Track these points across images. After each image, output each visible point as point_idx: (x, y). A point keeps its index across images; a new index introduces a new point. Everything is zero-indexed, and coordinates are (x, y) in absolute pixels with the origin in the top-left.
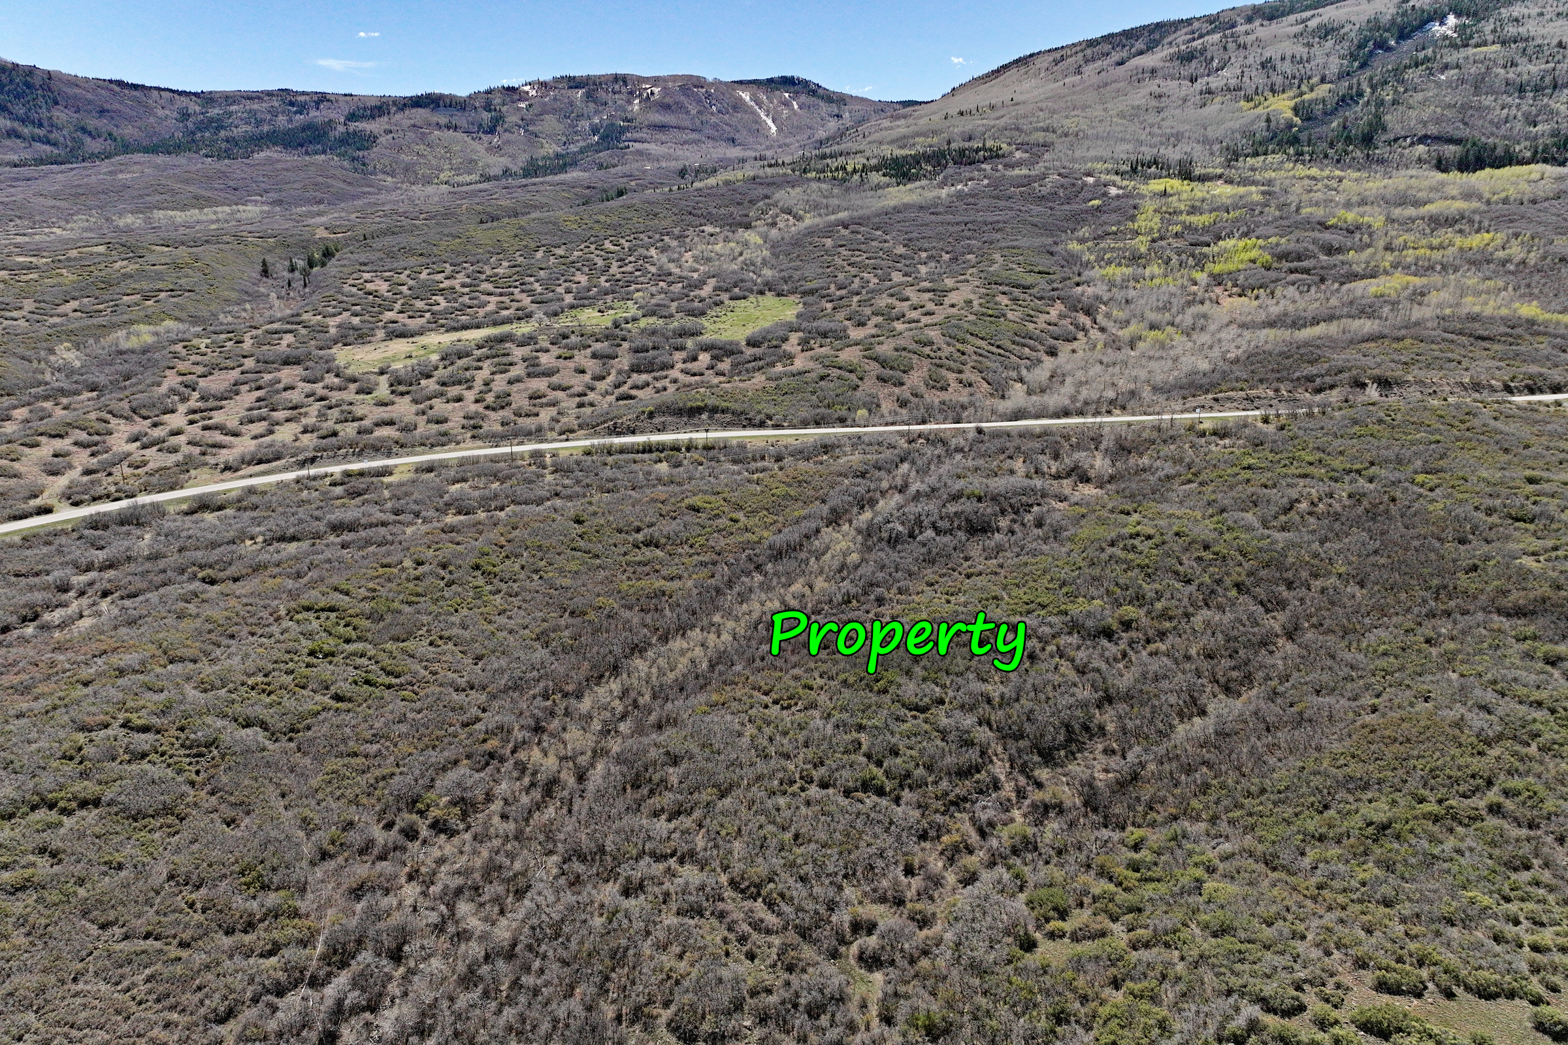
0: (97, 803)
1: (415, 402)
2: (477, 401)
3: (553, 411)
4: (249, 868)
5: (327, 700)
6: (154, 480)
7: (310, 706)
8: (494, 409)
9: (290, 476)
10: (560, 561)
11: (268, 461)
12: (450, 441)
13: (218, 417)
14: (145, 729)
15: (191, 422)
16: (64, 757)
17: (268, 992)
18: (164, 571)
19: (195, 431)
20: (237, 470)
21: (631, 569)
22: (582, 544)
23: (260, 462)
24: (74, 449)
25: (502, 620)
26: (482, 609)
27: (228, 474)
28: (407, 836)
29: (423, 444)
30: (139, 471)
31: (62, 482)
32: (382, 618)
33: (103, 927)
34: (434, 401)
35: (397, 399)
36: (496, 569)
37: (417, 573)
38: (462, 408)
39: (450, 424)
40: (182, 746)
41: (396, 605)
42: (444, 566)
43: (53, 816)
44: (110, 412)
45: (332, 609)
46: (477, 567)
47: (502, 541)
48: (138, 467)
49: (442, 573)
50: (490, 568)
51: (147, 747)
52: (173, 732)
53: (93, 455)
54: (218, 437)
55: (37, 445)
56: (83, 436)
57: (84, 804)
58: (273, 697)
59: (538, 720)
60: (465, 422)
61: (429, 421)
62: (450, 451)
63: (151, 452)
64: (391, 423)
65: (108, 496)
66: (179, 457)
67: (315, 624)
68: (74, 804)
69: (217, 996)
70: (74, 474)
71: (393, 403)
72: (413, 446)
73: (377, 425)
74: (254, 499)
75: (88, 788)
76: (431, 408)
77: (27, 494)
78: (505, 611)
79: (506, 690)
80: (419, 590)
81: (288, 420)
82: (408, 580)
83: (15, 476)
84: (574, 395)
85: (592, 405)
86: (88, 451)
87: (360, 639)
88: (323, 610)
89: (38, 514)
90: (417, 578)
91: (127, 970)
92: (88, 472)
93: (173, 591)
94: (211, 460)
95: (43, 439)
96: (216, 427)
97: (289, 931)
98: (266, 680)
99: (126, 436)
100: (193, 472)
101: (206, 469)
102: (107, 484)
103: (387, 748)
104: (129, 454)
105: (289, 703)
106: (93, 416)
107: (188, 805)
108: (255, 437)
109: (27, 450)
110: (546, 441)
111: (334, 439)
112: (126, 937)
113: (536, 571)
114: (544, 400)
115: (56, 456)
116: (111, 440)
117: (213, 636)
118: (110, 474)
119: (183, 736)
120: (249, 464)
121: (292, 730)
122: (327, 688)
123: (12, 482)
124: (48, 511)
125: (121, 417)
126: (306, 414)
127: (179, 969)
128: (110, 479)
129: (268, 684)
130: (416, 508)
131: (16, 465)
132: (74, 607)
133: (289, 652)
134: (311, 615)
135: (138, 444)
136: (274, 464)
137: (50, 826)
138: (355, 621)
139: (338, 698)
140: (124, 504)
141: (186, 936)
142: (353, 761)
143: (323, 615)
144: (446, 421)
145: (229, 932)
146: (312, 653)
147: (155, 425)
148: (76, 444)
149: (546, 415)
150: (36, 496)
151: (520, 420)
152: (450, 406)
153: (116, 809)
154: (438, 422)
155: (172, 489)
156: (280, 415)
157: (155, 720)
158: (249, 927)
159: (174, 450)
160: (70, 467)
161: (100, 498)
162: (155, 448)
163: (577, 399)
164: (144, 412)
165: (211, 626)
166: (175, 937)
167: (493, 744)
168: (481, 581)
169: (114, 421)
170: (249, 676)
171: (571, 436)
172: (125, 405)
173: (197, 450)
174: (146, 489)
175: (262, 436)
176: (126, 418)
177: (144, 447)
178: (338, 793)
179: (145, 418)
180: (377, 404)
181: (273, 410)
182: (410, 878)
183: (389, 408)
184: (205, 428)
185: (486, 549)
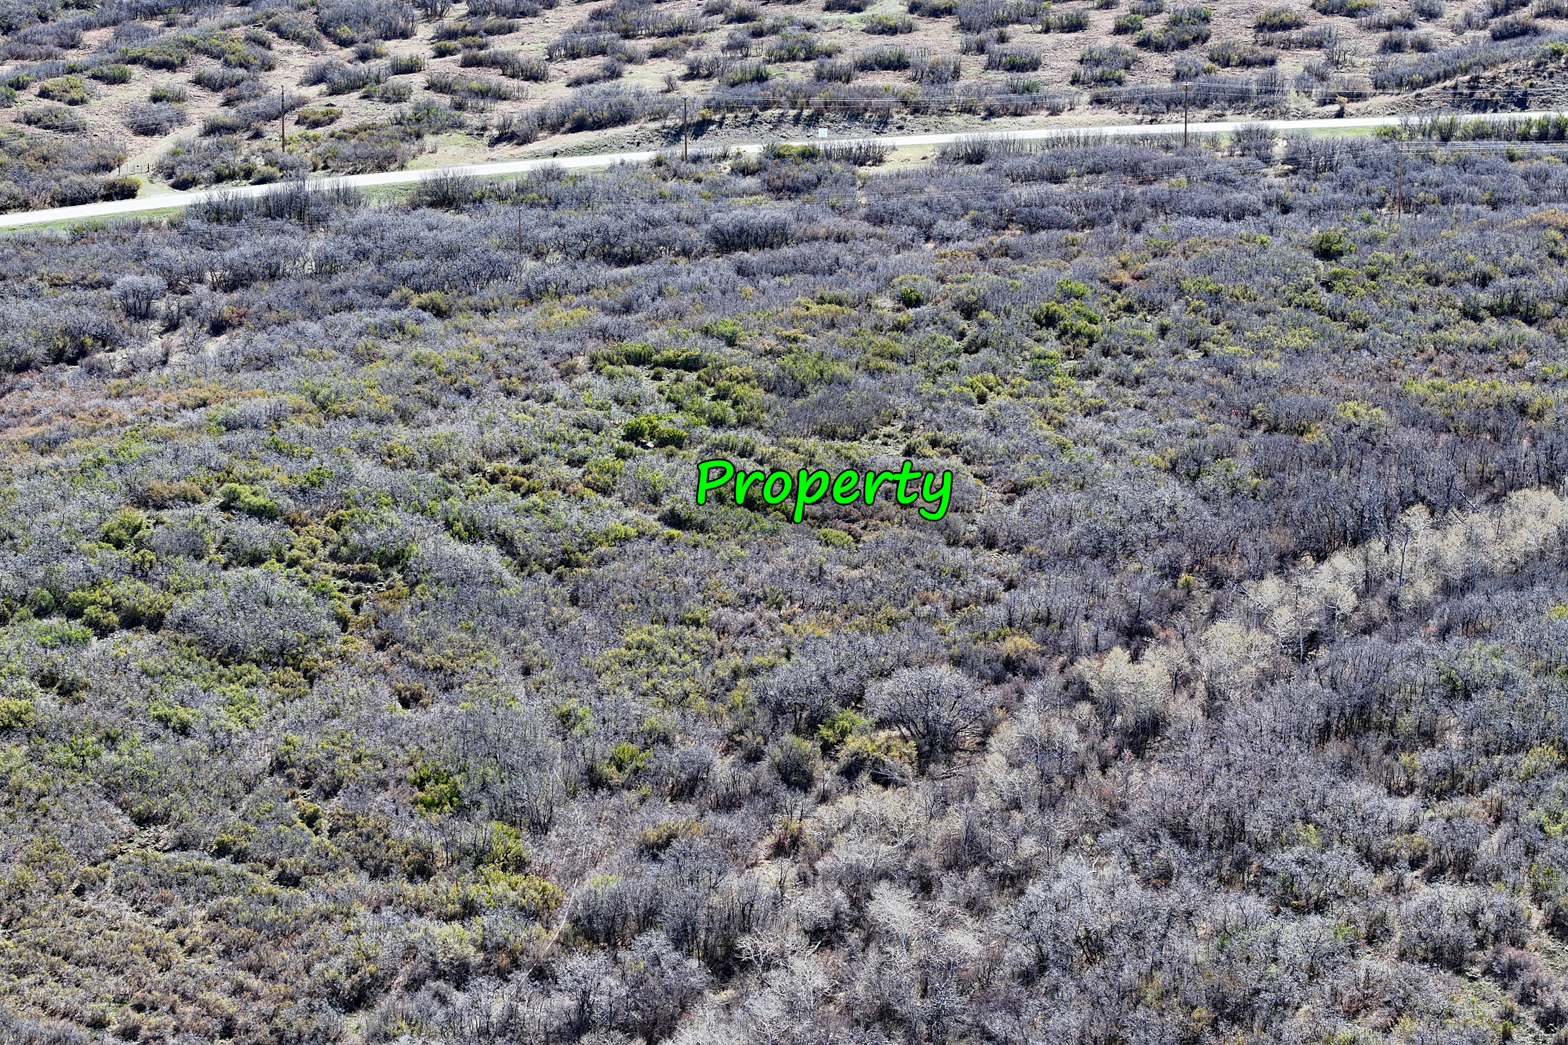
0: (155, 623)
1: (965, 27)
2: (1120, 30)
3: (1317, 57)
4: (438, 776)
5: (651, 522)
6: (346, 149)
7: (614, 524)
8: (1160, 48)
9: (644, 156)
10: (1260, 328)
11: (598, 125)
12: (1036, 106)
13: (500, 45)
14: (262, 514)
15: (441, 53)
16: (106, 538)
17: (440, 975)
18: (343, 291)
19: (449, 67)
20: (525, 140)
21: (1447, 359)
22: (1326, 298)
23: (580, 126)
24: (195, 91)
25: (1092, 425)
26: (1046, 400)
27: (505, 149)
28: (786, 779)
29: (969, 110)
30: (319, 131)
31: (159, 147)
32: (800, 391)
33: (143, 821)
34: (1010, 29)
35: (923, 24)
36: (1097, 329)
37: (902, 317)
38: (1078, 43)
39: (1041, 74)
40: (334, 556)
41: (841, 369)
42: (969, 312)
43: (75, 628)
44: (275, 28)
45: (691, 365)
46: (1050, 320)
47: (1124, 277)
48: (316, 124)
49: (963, 324)
50: (1082, 323)
51: (265, 546)
52: (319, 528)
53: (228, 103)
54: (492, 77)
55: (121, 80)
56: (213, 68)
57: (132, 621)
58: (534, 498)
59: (1137, 617)
60: (1081, 70)
61: (991, 66)
62: (1032, 126)
63: (349, 102)
64: (898, 64)
65: (248, 174)
66: (407, 108)
67: (649, 387)
68: (114, 618)
69: (339, 961)
70: (189, 133)
71: (910, 29)
72: (944, 111)
73: (865, 66)
74: (553, 186)
75: (145, 596)
76: (1002, 39)
77: (91, 161)
78: (1101, 409)
79: (1072, 556)
80: (900, 349)
81: (656, 54)
82: (878, 329)
83: (74, 129)
84: (1379, 27)
85: (1422, 46)
86: (220, 97)
87: (744, 423)
88: (670, 364)
89: (108, 198)
90: (899, 327)
91: (172, 893)
92: (213, 129)
93: (356, 320)
94: (471, 119)
95: (137, 71)
96: (494, 62)
97: (500, 888)
98: (521, 468)
99: (299, 74)
100: (429, 140)
101: (459, 136)
102: (247, 151)
103: (770, 623)
104: (302, 102)
105: (568, 514)
106: (239, 32)
107: (328, 655)
108: (577, 83)
109: (102, 87)
110: (1285, 115)
111: (755, 88)
112: (182, 845)
113: (1195, 343)
114: (1295, 34)
115: (155, 99)
116: (269, 80)
117: (424, 389)
118: (257, 135)
119: (335, 536)
120: (555, 129)
121: (567, 563)
122: (655, 500)
123: (67, 140)
124: (127, 192)
125: (296, 38)
126: (699, 45)
127: (271, 913)
128: (257, 144)
129: (528, 476)
130: (926, 216)
131: (78, 110)
132: (155, 346)
133: (582, 426)
134: (643, 372)
135: (323, 87)
136: (611, 132)
137: (67, 641)
138: (739, 390)
139: (674, 520)
140: (278, 187)
141: (293, 866)
142: (689, 633)
143: (669, 375)
144: (1034, 65)
145: (379, 872)
146: (633, 435)
147: (364, 57)
148: (198, 81)
149: (1290, 65)
150: (108, 168)
151: (1224, 73)
152: (1050, 39)
153: (189, 636)
154: (1013, 67)
155: (381, 168)
156: (643, 45)
157: (285, 502)
158: (422, 871)
159: (398, 97)
160: (181, 120)
161: (232, 177)
162: (356, 95)
163: (1384, 34)
164: (345, 31)
165: (424, 371)
166: (271, 865)
167: (1017, 644)
168: (1053, 348)
169: (279, 46)
170: (489, 459)
171: (1350, 107)
172: (308, 19)
173: (446, 100)
174: (326, 165)
175: (591, 80)
176: (306, 42)
177: (335, 92)
178: (645, 685)
179: (344, 43)
180: (870, 31)
181: (626, 36)
182: (779, 850)
183: (899, 39)
184: (467, 63)
185: (1079, 287)
